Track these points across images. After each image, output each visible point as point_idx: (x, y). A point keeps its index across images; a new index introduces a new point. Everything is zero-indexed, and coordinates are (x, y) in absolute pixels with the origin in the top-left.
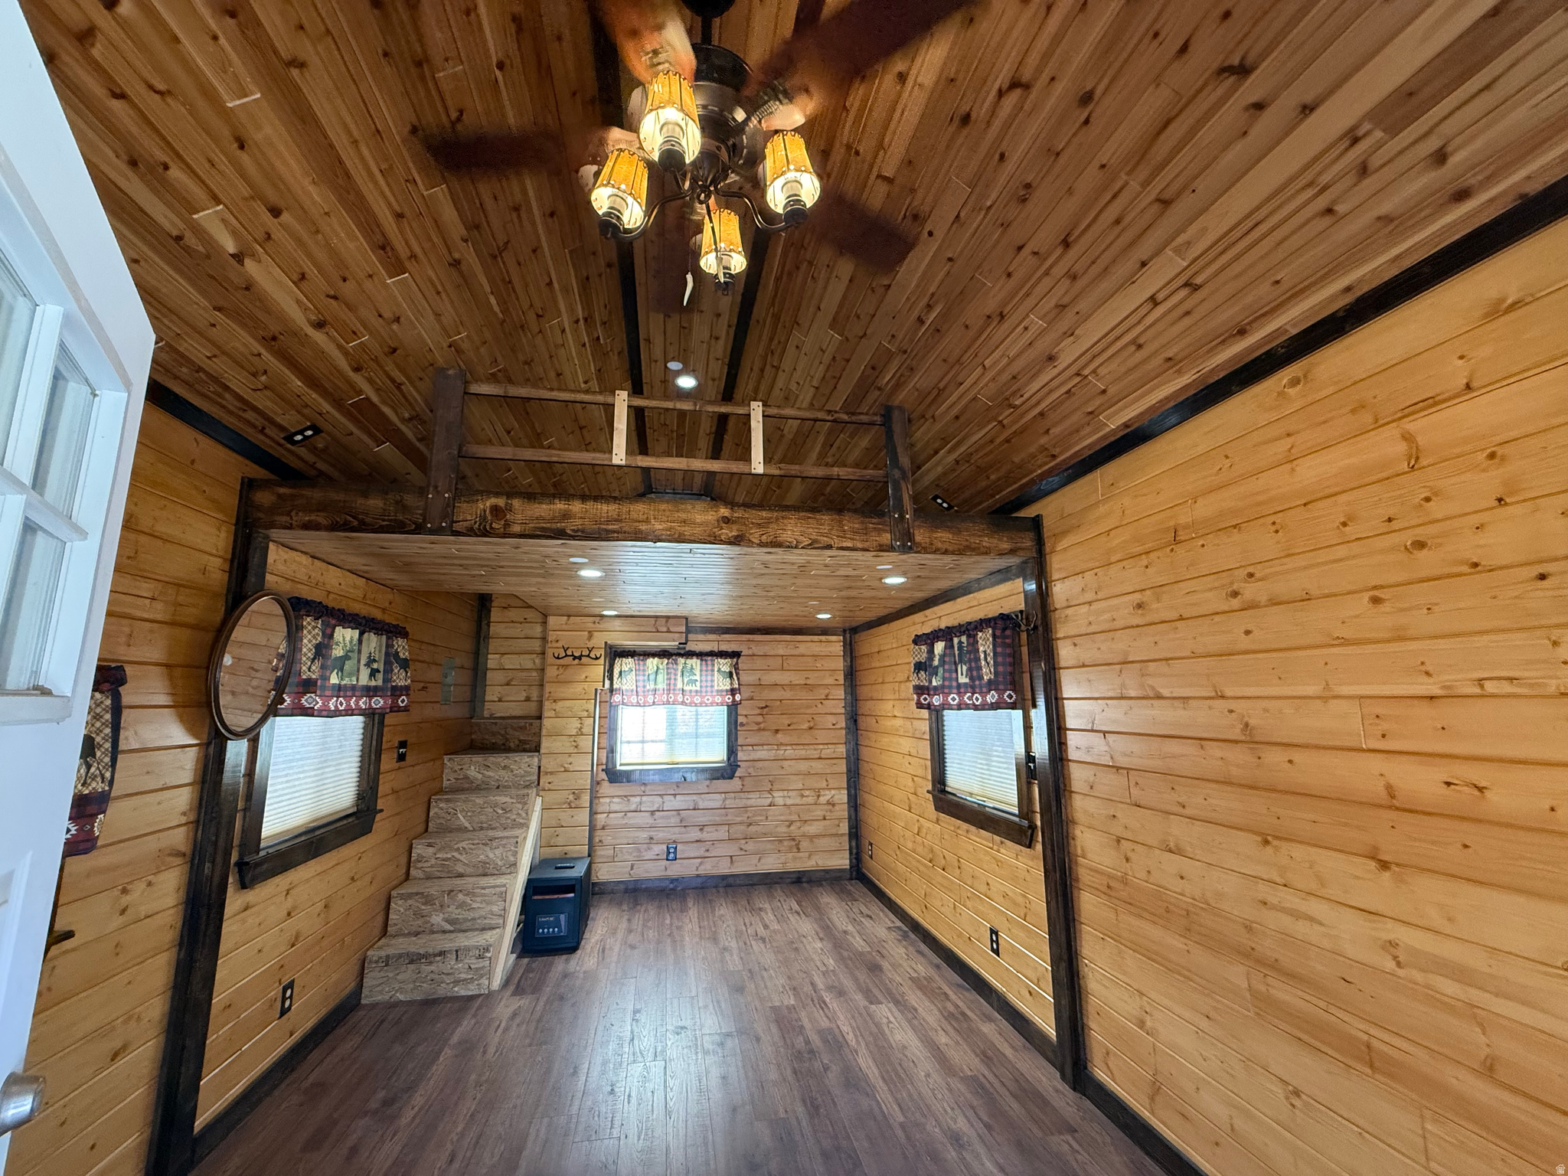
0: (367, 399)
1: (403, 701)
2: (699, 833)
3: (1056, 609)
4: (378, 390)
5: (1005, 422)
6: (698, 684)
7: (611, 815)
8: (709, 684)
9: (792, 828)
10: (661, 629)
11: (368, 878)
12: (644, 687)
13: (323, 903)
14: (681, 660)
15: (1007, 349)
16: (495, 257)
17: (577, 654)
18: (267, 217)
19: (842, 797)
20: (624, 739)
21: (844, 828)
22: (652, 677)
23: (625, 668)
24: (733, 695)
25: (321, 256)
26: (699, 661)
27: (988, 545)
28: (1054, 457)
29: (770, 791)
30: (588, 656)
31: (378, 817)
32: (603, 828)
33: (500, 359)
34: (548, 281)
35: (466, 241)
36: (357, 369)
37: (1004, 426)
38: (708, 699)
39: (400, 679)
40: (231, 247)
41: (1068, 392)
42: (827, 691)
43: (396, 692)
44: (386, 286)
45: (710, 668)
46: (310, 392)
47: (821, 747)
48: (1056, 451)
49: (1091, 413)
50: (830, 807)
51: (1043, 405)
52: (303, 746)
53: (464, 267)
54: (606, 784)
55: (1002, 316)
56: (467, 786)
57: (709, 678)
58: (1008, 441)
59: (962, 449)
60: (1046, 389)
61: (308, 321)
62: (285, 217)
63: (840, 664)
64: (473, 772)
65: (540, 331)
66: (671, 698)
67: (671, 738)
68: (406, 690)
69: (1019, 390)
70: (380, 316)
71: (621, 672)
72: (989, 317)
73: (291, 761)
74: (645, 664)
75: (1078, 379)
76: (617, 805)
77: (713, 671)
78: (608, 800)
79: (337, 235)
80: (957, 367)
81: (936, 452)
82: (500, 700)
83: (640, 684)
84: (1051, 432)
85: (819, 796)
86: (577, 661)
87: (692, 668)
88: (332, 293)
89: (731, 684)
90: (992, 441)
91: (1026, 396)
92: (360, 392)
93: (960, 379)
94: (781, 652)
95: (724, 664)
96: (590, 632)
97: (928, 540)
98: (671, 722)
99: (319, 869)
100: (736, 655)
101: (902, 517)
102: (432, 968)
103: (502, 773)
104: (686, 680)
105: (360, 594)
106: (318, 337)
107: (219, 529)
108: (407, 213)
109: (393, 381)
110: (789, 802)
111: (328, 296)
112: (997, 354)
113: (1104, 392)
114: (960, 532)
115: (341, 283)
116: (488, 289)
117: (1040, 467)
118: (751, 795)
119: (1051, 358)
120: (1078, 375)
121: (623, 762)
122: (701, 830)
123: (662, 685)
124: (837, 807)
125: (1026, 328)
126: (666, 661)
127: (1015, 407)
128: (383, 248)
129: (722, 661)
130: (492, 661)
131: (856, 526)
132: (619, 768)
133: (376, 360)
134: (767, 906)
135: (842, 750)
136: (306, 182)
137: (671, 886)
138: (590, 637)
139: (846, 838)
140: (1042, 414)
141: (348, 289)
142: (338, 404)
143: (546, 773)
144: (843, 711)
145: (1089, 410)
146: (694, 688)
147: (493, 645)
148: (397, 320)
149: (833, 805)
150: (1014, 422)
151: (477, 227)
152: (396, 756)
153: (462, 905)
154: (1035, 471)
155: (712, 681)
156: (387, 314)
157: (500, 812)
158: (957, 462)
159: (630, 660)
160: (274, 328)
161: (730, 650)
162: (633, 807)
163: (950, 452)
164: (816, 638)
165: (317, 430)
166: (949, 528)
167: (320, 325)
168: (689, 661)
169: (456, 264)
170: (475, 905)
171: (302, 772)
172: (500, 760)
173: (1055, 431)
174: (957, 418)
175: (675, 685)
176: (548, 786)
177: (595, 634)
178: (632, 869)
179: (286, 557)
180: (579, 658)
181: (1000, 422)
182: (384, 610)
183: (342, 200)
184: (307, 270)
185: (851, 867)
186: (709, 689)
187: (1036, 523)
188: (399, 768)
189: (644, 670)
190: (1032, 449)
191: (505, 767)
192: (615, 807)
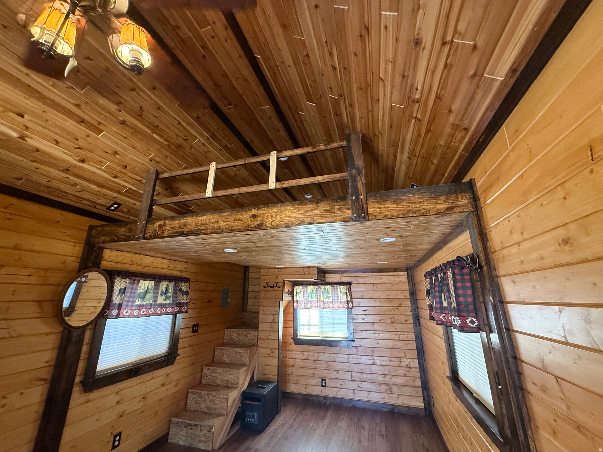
0: (130, 189)
1: (184, 309)
2: (336, 374)
3: (496, 251)
4: (132, 185)
5: (419, 116)
6: (331, 298)
7: (296, 360)
8: (336, 298)
9: (386, 378)
10: (306, 273)
11: (175, 383)
12: (307, 299)
13: (142, 397)
14: (323, 287)
15: (385, 55)
16: (141, 116)
17: (272, 285)
18: (19, 118)
19: (415, 364)
20: (301, 324)
21: (418, 383)
22: (310, 295)
23: (298, 291)
24: (348, 304)
25: (59, 131)
26: (331, 287)
27: (427, 207)
28: (466, 129)
29: (372, 356)
30: (276, 286)
31: (178, 358)
32: (293, 366)
33: (180, 162)
34: (177, 122)
35: (120, 111)
36: (116, 177)
37: (420, 120)
38: (336, 306)
39: (183, 299)
40: (15, 135)
41: (446, 66)
42: (400, 302)
43: (180, 305)
44: (98, 139)
45: (336, 290)
46: (103, 189)
47: (399, 333)
48: (465, 124)
49: (474, 75)
50: (408, 369)
51: (435, 88)
52: (131, 329)
53: (128, 123)
54: (293, 345)
55: (367, 29)
56: (232, 342)
57: (336, 295)
58: (428, 131)
59: (407, 147)
60: (429, 73)
61: (76, 160)
62: (26, 117)
63: (406, 287)
64: (234, 336)
65: (191, 147)
66: (320, 305)
67: (321, 325)
68: (186, 304)
69: (412, 85)
70: (107, 153)
71: (297, 293)
72: (361, 36)
73: (125, 336)
74: (307, 289)
75: (446, 48)
76: (298, 355)
77: (337, 291)
78: (294, 352)
79: (59, 121)
80: (369, 89)
81: (396, 157)
82: (253, 305)
83: (305, 298)
84: (453, 109)
85: (401, 362)
86: (272, 288)
87: (328, 291)
88: (76, 146)
89: (347, 298)
90: (419, 135)
91: (419, 88)
92: (125, 187)
93: (375, 97)
94: (372, 281)
95: (343, 289)
96: (277, 276)
97: (378, 211)
98: (321, 317)
99: (139, 381)
100: (349, 284)
101: (358, 198)
102: (192, 431)
103: (244, 337)
104: (325, 296)
105: (165, 266)
106: (84, 165)
107: (74, 246)
108: (80, 103)
109: (137, 180)
110: (384, 363)
111: (75, 148)
112: (382, 65)
113: (475, 47)
114: (402, 201)
115: (76, 141)
116: (150, 132)
117: (461, 141)
118: (362, 357)
119: (417, 42)
120: (444, 44)
121: (301, 335)
122: (338, 373)
123: (315, 299)
124: (412, 370)
125: (386, 27)
126: (316, 287)
127: (418, 101)
128: (83, 122)
129: (342, 287)
130: (250, 288)
131: (328, 208)
132: (298, 337)
133: (120, 172)
134: (367, 426)
135: (412, 336)
136: (22, 98)
137: (324, 401)
138: (277, 278)
139: (420, 389)
140: (438, 97)
141: (81, 143)
142: (119, 192)
143: (261, 339)
144: (411, 313)
145: (471, 73)
146: (329, 300)
147: (251, 282)
148: (116, 153)
149: (410, 368)
150: (424, 112)
151: (121, 103)
152: (191, 330)
153: (212, 401)
154: (459, 147)
155: (338, 297)
156: (110, 152)
157: (239, 356)
158: (409, 158)
159: (301, 287)
160: (65, 166)
161: (346, 281)
162: (305, 357)
163: (402, 152)
164: (391, 274)
165: (119, 205)
166: (394, 201)
167: (83, 161)
168: (326, 287)
169: (123, 123)
170: (216, 402)
171: (132, 340)
172: (244, 332)
173: (455, 107)
174: (391, 127)
175: (320, 299)
176: (261, 346)
177: (279, 276)
178: (306, 389)
179: (116, 254)
180: (273, 287)
181: (416, 118)
182: (181, 271)
183: (45, 104)
184: (56, 138)
185: (425, 408)
186: (336, 301)
187: (471, 185)
188: (193, 336)
189: (307, 292)
190: (448, 130)
191: (246, 335)
192: (298, 356)
